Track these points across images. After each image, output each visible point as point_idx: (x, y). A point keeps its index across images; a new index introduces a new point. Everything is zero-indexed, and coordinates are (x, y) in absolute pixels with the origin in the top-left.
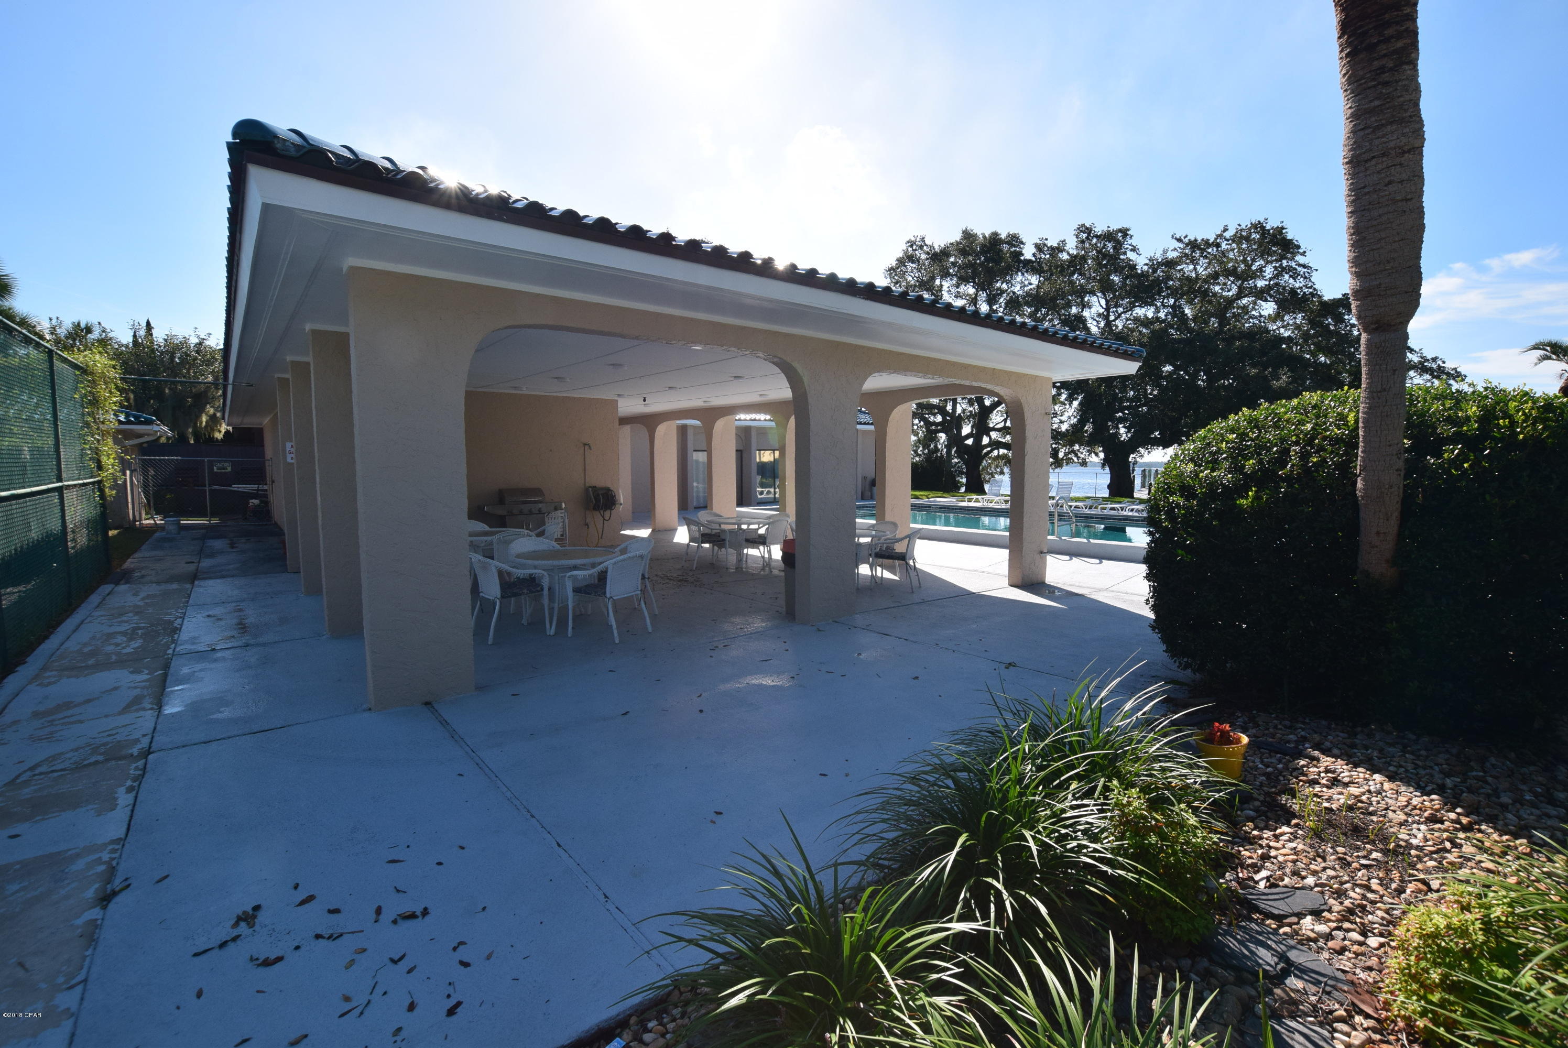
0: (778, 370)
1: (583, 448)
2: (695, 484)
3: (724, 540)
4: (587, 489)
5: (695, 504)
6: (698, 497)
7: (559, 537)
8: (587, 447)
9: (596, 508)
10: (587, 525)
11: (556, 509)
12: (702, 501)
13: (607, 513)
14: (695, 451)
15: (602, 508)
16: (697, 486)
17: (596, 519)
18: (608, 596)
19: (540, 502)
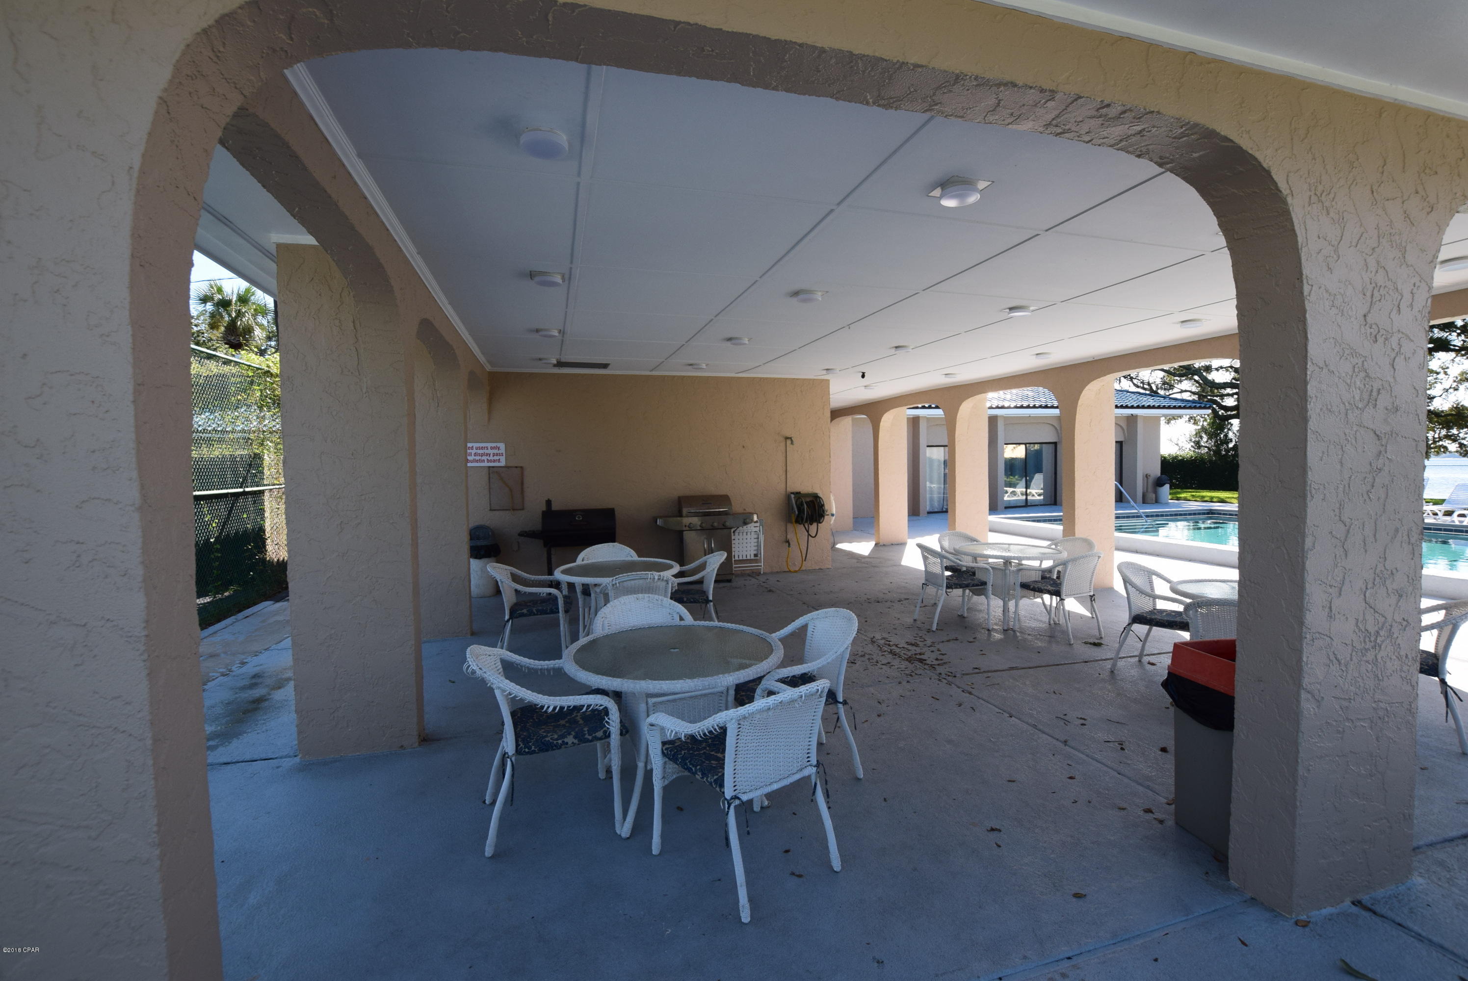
0: (1191, 193)
1: (784, 443)
2: (928, 484)
3: (984, 583)
4: (788, 497)
5: (928, 509)
6: (931, 500)
7: (753, 557)
8: (789, 442)
9: (799, 520)
10: (788, 542)
11: (745, 523)
12: (936, 504)
13: (813, 528)
14: (928, 446)
15: (806, 522)
16: (932, 487)
17: (798, 533)
18: (728, 793)
19: (725, 513)
